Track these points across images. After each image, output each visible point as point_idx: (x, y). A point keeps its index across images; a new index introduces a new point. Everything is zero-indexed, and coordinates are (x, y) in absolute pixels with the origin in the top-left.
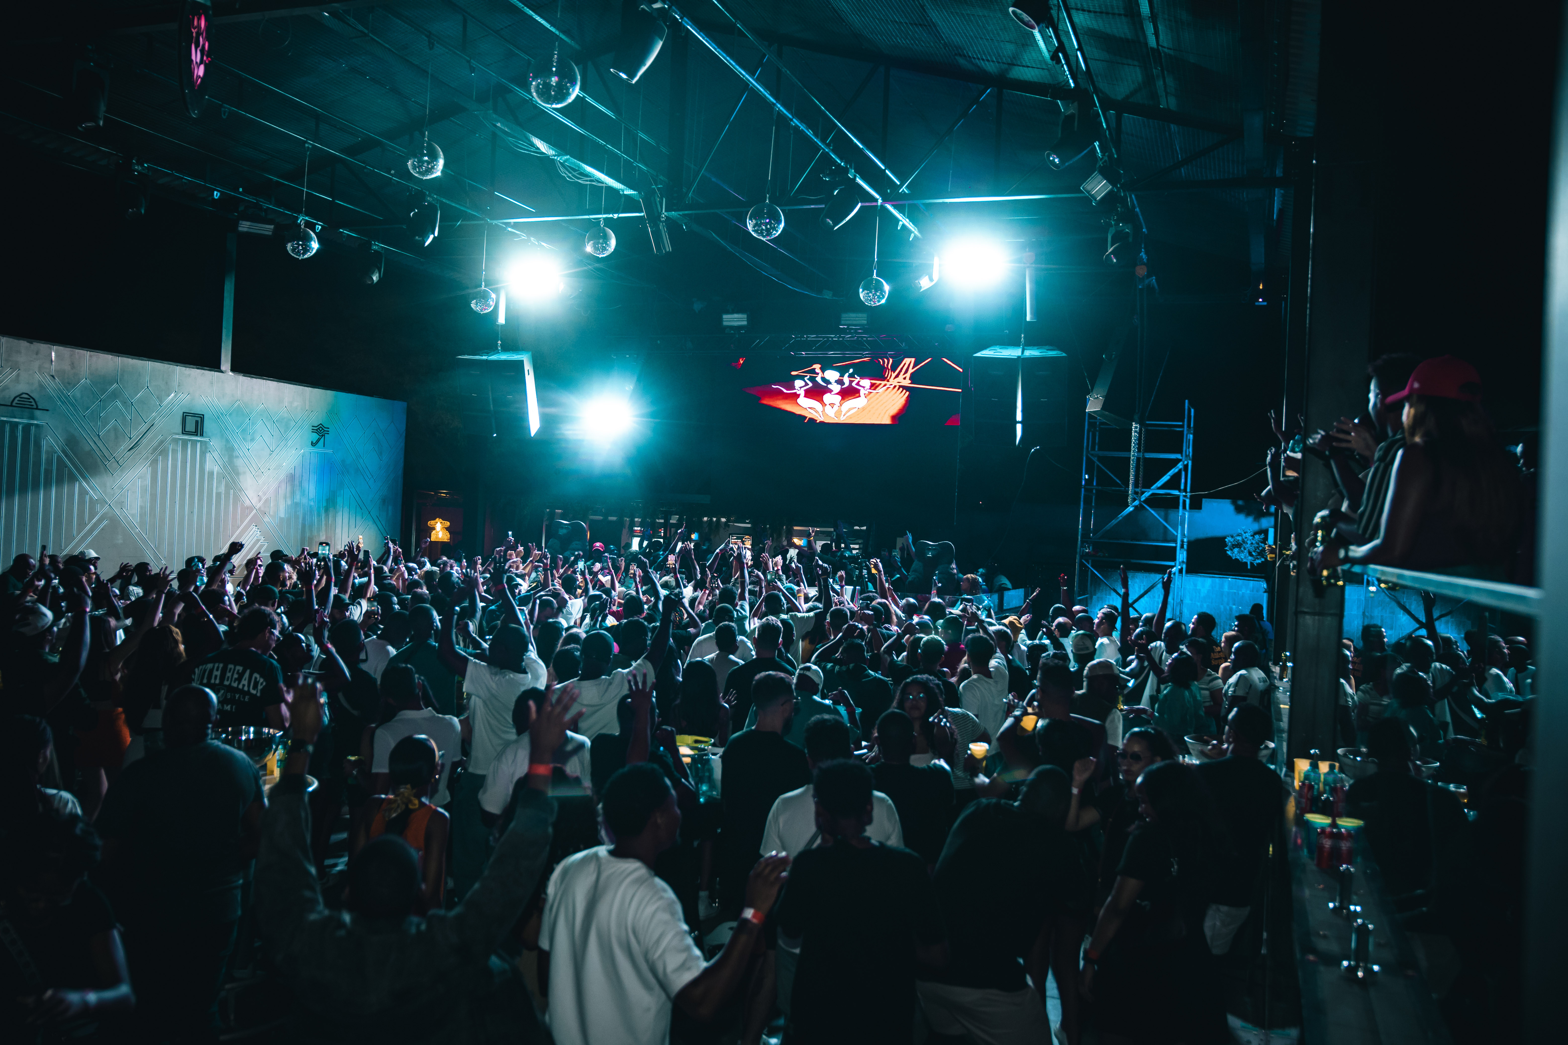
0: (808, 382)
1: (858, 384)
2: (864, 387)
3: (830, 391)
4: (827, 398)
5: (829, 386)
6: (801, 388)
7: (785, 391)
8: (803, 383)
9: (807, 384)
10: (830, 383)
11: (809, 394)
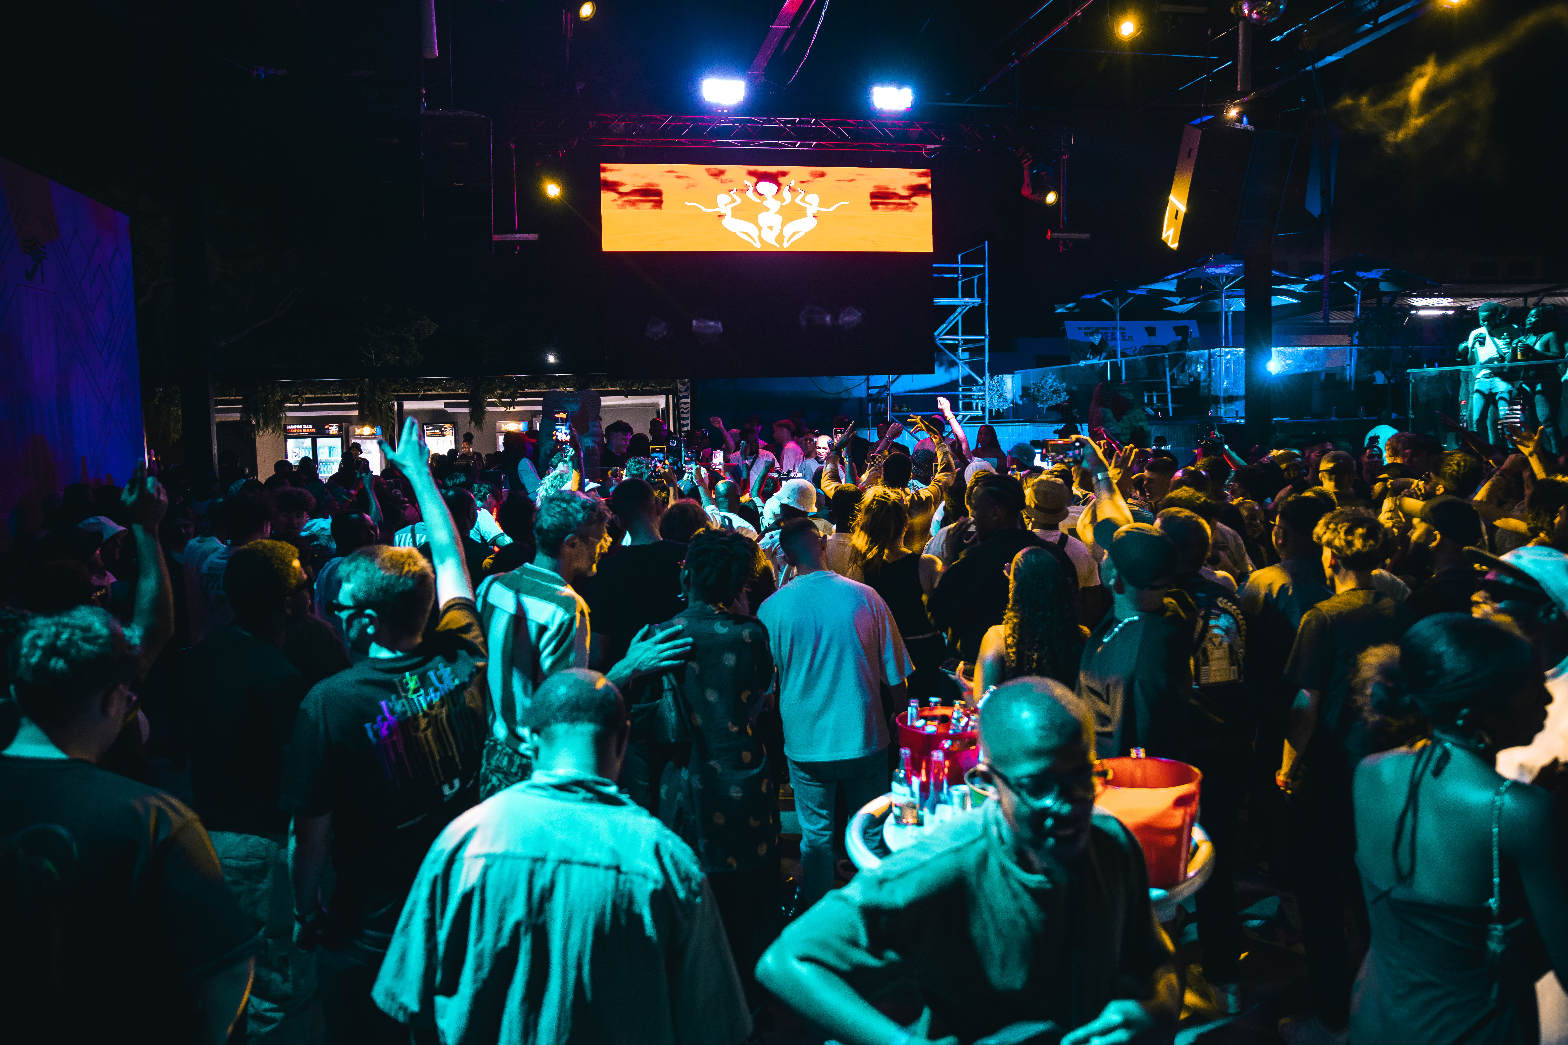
0: (735, 196)
1: (803, 200)
2: (811, 205)
3: (767, 209)
4: (763, 218)
5: (765, 203)
6: (726, 205)
7: (704, 209)
8: (729, 199)
9: (733, 201)
10: (766, 199)
11: (738, 213)
